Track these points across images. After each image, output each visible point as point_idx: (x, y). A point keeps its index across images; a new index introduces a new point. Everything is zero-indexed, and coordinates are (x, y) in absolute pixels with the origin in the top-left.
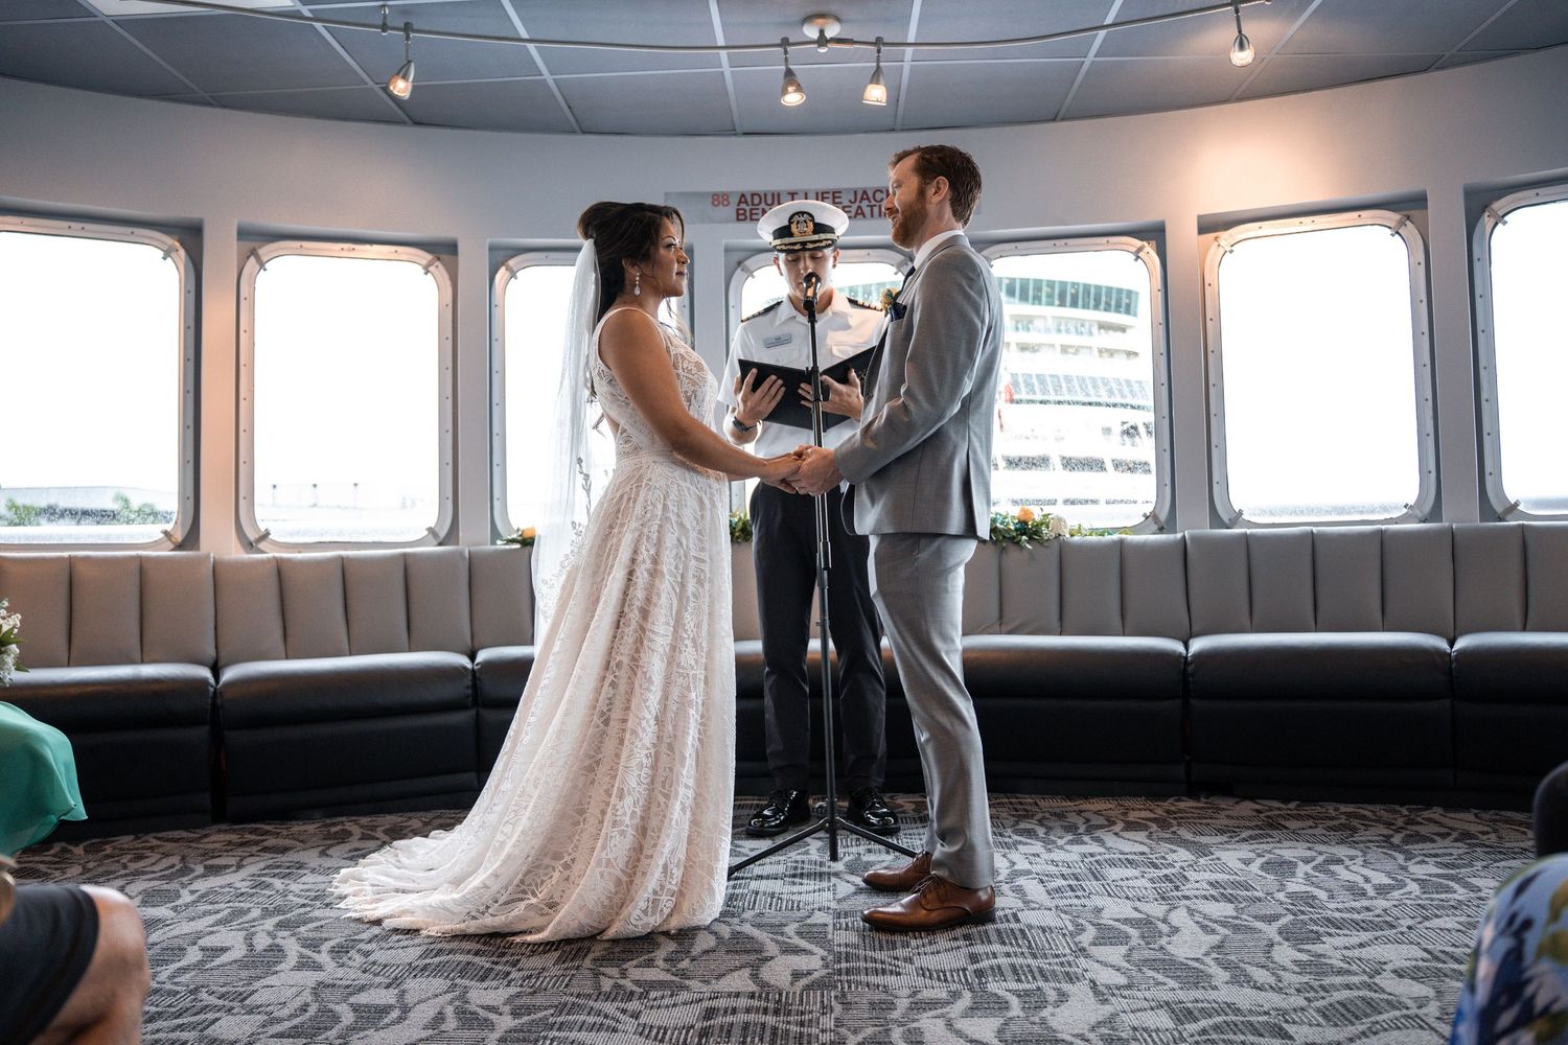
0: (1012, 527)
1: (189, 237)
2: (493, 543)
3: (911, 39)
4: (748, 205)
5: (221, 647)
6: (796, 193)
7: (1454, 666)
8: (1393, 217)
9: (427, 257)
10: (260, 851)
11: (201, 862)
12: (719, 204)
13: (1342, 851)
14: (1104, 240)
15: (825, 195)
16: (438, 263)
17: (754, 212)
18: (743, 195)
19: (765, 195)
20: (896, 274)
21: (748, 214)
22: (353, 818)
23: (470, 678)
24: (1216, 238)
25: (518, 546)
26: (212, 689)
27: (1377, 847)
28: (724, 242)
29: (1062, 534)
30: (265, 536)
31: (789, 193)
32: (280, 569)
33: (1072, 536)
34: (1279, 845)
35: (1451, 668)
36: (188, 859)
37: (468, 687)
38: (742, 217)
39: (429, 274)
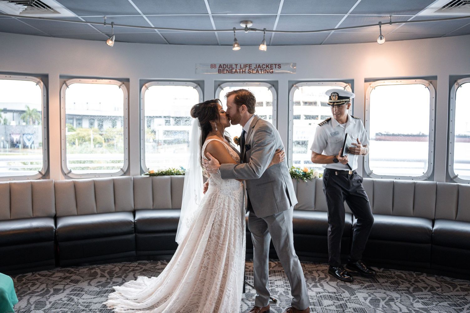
0: (301, 174)
1: (44, 79)
2: (141, 175)
3: (274, 29)
4: (222, 68)
5: (57, 210)
6: (237, 65)
7: (433, 235)
8: (426, 82)
9: (120, 83)
10: (70, 282)
11: (52, 288)
12: (212, 68)
13: (395, 295)
14: (335, 83)
15: (247, 66)
16: (123, 85)
17: (224, 70)
18: (220, 65)
19: (228, 65)
20: (268, 90)
21: (222, 71)
22: (98, 266)
23: (133, 225)
24: (370, 84)
25: (148, 176)
26: (54, 230)
27: (405, 293)
28: (214, 80)
29: (317, 177)
30: (70, 172)
31: (235, 65)
32: (75, 185)
33: (320, 177)
34: (376, 291)
35: (432, 235)
36: (49, 286)
37: (133, 228)
38: (220, 72)
39: (121, 88)
